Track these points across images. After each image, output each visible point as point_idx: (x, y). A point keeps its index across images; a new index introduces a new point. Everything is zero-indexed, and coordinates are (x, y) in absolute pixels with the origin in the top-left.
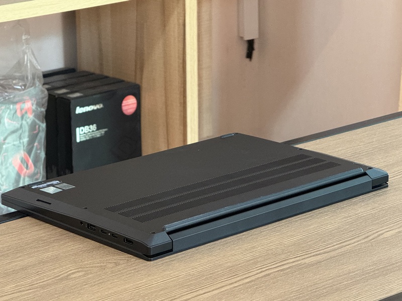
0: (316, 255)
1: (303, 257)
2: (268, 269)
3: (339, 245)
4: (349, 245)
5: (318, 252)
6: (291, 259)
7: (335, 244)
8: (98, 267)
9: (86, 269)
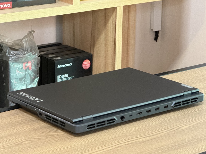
0: (146, 137)
1: (139, 138)
2: (121, 143)
3: (158, 132)
4: (163, 132)
5: (147, 136)
6: (133, 138)
7: (156, 132)
8: (37, 139)
9: (31, 140)
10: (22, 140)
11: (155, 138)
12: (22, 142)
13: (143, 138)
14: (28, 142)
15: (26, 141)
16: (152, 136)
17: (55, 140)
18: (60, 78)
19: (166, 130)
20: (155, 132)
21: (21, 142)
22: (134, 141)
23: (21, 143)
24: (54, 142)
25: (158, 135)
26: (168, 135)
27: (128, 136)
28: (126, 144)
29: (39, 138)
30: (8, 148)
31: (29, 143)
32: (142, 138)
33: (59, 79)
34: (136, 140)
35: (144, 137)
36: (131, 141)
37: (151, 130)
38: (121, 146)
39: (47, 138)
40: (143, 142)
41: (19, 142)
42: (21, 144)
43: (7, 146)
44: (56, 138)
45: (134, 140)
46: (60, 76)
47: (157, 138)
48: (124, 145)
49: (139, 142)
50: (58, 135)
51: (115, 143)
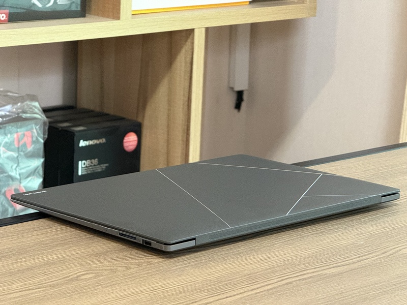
0: (336, 267)
1: (322, 268)
2: (289, 278)
3: (358, 259)
4: (368, 259)
5: (337, 265)
6: (311, 269)
7: (353, 257)
8: (108, 270)
9: (95, 272)
10: (76, 272)
11: (355, 269)
12: (80, 276)
13: (330, 268)
14: (91, 275)
15: (87, 274)
16: (349, 266)
17: (147, 272)
18: (83, 166)
19: (371, 255)
20: (350, 258)
21: (75, 276)
22: (315, 274)
23: (78, 277)
24: (146, 275)
25: (360, 264)
26: (380, 263)
27: (298, 265)
28: (300, 280)
29: (111, 269)
30: (52, 286)
31: (95, 277)
32: (327, 269)
33: (82, 168)
34: (318, 271)
35: (332, 266)
36: (308, 273)
37: (342, 255)
38: (290, 283)
39: (127, 268)
40: (334, 276)
41: (72, 275)
42: (77, 279)
43: (48, 282)
44: (147, 269)
45: (313, 272)
46: (83, 162)
47: (359, 268)
48: (297, 280)
49: (325, 276)
50: (151, 264)
51: (277, 277)
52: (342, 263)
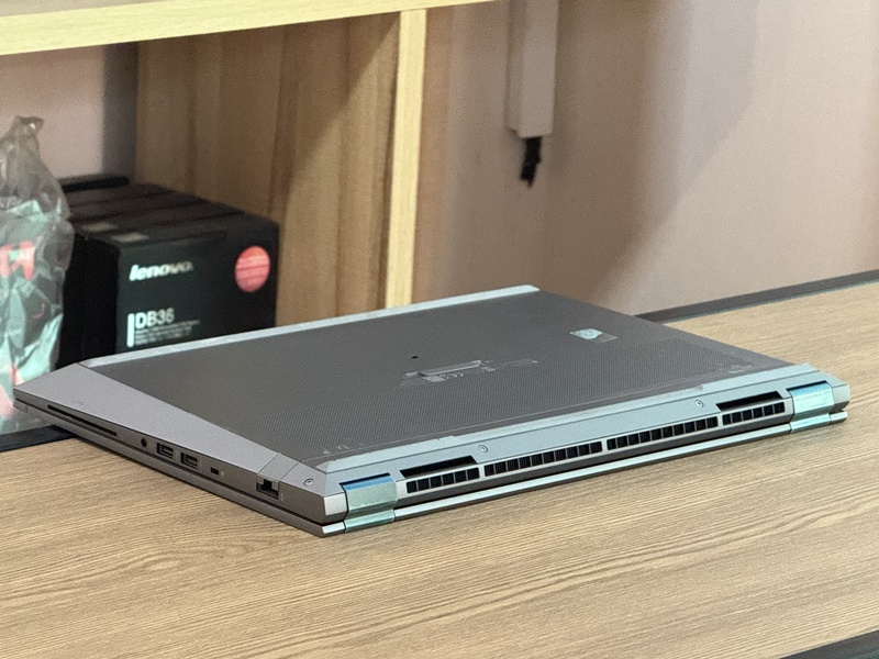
0: (676, 554)
2: (573, 577)
3: (722, 538)
4: (744, 538)
5: (679, 549)
8: (207, 552)
9: (181, 555)
10: (142, 556)
11: (713, 560)
12: (149, 564)
13: (663, 557)
14: (171, 564)
15: (164, 560)
16: (702, 553)
17: (287, 558)
18: (139, 326)
20: (708, 536)
21: (140, 564)
22: (628, 569)
23: (145, 566)
24: (283, 565)
25: (724, 548)
26: (767, 547)
27: (596, 549)
28: (596, 581)
29: (215, 551)
30: (91, 585)
31: (179, 568)
32: (657, 558)
33: (136, 329)
34: (635, 563)
35: (667, 552)
36: (614, 568)
37: (691, 529)
38: (575, 587)
39: (247, 549)
40: (667, 573)
41: (132, 563)
42: (142, 570)
43: (84, 577)
44: (288, 552)
45: (627, 565)
46: (139, 315)
47: (722, 558)
48: (588, 582)
49: (649, 573)
51: (550, 574)
52: (687, 547)
